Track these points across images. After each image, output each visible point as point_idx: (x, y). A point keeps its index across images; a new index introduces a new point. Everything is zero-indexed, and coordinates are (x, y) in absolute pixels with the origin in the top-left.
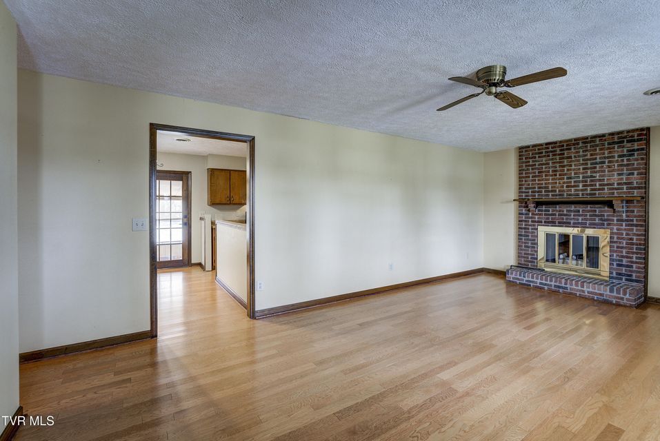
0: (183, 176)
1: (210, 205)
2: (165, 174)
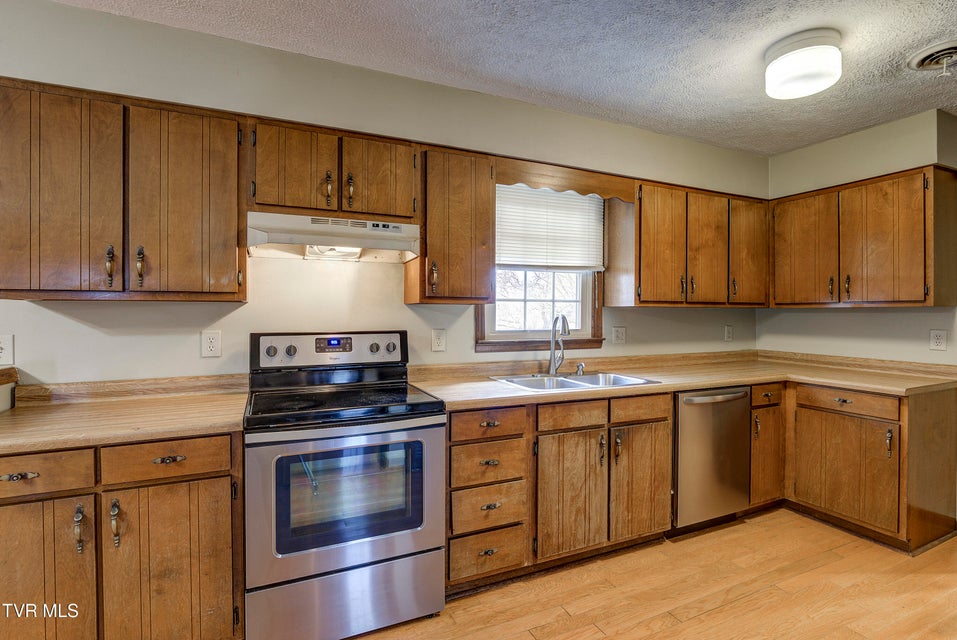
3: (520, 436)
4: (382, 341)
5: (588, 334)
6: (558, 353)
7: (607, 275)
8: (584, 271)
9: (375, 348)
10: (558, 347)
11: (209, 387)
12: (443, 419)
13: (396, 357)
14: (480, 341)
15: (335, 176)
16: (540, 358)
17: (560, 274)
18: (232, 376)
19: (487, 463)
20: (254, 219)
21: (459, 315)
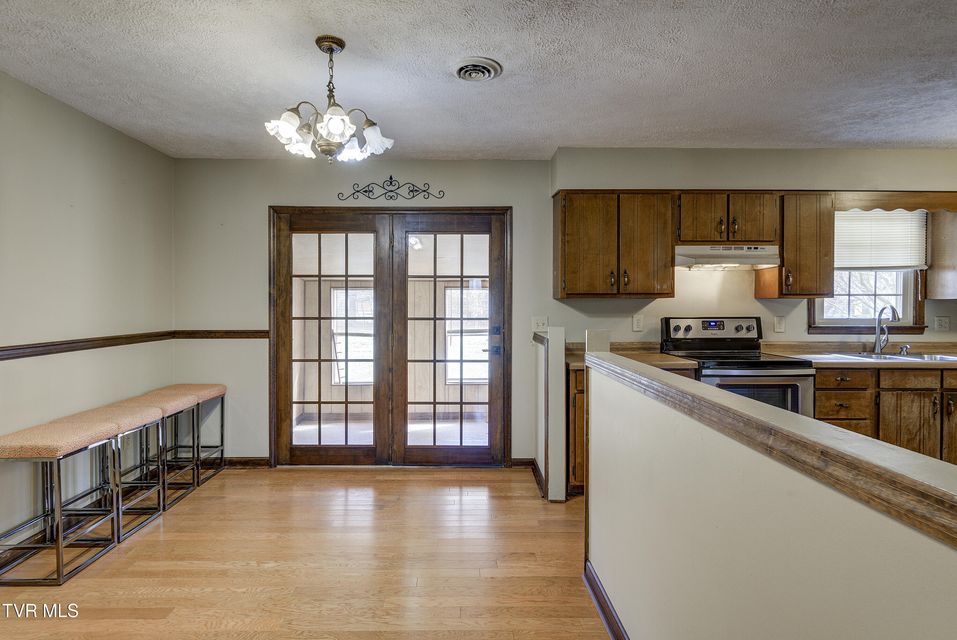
0: (492, 221)
1: (561, 300)
2: (448, 218)
3: (865, 389)
4: (745, 324)
5: (909, 321)
6: (884, 337)
7: (929, 272)
8: (906, 270)
9: (738, 329)
10: (882, 331)
11: (639, 349)
12: (812, 371)
13: (754, 334)
14: (812, 327)
15: (725, 220)
16: (863, 340)
17: (881, 273)
18: (650, 343)
19: (841, 405)
20: (680, 249)
21: (795, 306)
